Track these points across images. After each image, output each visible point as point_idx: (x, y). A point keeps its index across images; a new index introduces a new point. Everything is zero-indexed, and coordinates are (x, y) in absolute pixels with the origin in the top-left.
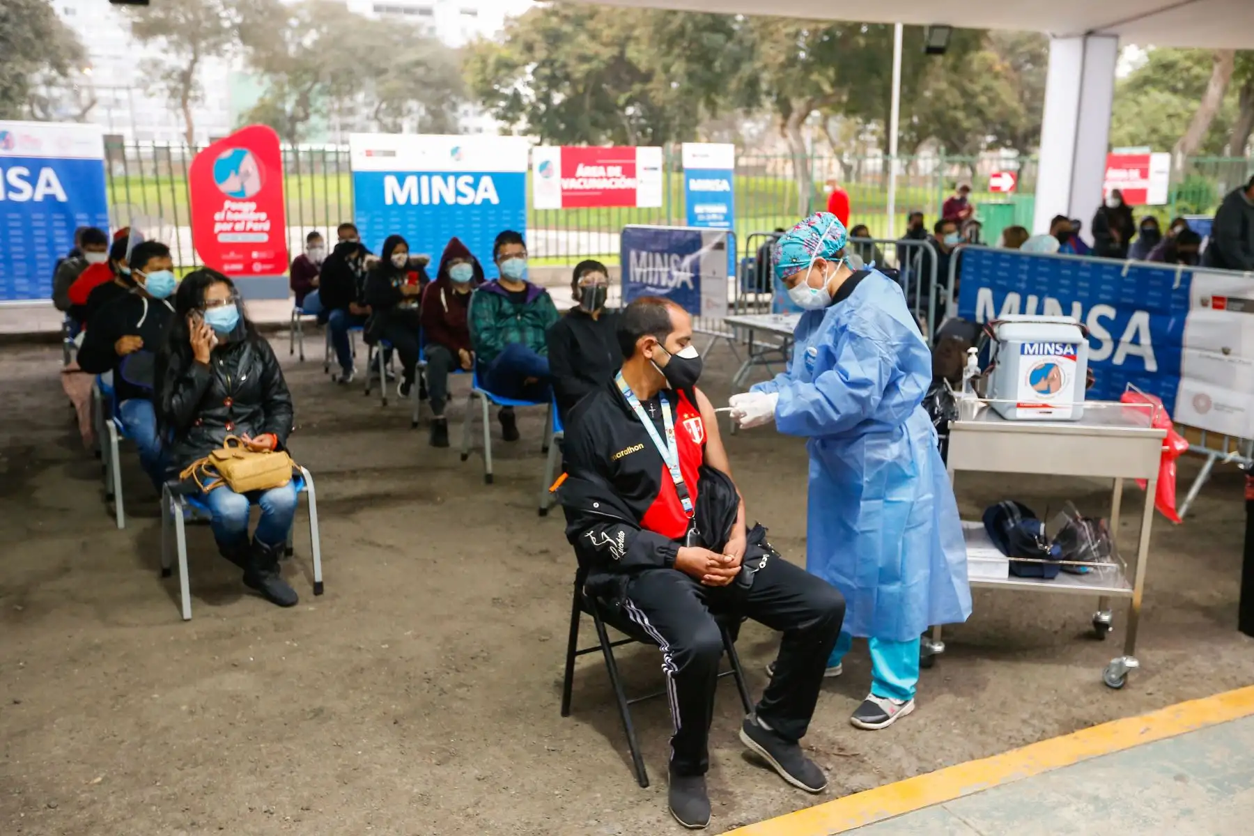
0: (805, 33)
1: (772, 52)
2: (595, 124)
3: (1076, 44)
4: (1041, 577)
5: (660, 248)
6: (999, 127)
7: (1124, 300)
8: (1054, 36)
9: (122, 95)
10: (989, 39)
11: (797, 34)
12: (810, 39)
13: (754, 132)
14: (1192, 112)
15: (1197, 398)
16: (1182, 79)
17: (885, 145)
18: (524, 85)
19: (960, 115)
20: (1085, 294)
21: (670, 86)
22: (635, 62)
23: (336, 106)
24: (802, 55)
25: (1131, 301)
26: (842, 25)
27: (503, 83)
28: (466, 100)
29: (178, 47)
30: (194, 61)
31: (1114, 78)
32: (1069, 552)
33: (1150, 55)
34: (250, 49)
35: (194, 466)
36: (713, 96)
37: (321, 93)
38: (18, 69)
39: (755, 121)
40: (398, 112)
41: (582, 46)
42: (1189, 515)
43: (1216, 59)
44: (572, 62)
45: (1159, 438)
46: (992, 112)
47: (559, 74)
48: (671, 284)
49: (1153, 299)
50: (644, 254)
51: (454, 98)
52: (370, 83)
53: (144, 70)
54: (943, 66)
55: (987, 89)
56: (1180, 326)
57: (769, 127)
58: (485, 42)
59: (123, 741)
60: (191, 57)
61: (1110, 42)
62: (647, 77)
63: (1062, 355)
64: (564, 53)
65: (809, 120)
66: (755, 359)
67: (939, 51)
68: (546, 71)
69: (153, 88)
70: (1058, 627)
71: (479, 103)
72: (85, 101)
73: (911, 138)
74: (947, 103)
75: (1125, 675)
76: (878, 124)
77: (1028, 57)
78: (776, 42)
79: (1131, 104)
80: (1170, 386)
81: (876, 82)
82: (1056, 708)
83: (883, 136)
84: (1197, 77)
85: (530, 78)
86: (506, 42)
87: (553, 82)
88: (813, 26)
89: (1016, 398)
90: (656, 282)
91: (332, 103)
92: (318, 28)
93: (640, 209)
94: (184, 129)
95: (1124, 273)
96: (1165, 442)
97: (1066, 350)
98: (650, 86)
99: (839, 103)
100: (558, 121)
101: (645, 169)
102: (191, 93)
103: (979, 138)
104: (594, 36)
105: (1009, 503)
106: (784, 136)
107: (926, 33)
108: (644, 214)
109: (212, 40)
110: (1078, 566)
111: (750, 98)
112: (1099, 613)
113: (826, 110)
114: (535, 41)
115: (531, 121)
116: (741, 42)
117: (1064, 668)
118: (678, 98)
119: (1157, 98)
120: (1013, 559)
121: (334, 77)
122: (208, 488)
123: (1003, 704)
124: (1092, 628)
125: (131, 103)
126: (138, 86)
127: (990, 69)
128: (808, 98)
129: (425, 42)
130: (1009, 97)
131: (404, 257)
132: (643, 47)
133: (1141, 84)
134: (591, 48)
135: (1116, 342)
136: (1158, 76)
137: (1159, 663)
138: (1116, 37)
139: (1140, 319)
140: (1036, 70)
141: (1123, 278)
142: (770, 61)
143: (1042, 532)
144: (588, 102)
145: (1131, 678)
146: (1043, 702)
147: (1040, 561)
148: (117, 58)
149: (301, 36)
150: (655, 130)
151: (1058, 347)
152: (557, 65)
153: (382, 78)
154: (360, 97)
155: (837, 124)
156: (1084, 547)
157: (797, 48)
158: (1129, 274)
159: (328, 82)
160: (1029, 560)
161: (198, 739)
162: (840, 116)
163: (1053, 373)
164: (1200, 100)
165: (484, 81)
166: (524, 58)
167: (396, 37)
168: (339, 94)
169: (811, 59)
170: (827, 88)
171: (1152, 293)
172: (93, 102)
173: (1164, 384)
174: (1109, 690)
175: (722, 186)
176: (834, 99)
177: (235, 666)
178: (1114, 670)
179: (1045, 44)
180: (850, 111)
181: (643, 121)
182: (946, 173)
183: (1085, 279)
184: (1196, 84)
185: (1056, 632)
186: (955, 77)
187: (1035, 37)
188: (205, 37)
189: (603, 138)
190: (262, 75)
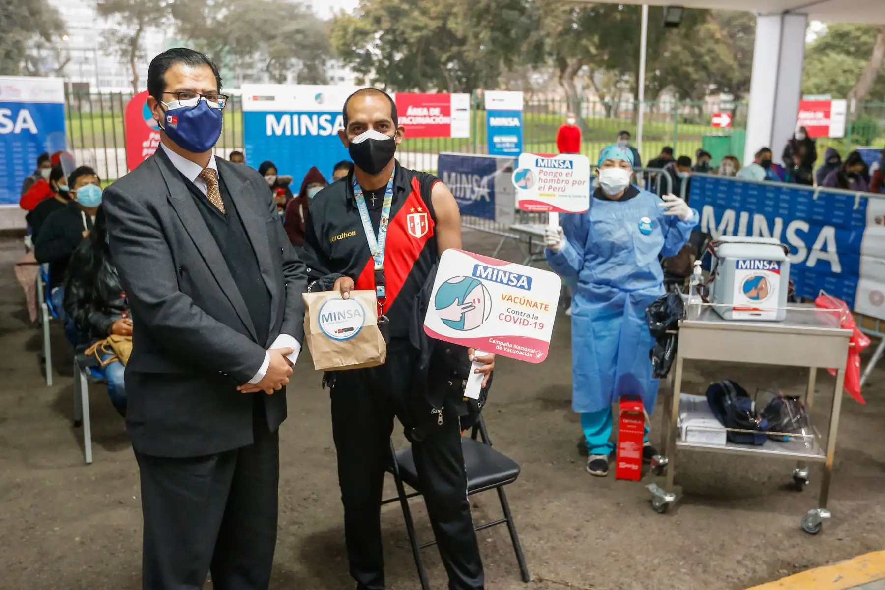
0: (577, 10)
1: (553, 24)
2: (425, 75)
3: (777, 20)
4: (752, 444)
5: (466, 170)
6: (719, 79)
7: (816, 217)
8: (760, 14)
9: (90, 54)
10: (712, 15)
11: (572, 11)
12: (582, 14)
13: (541, 81)
14: (861, 68)
15: (872, 294)
16: (853, 45)
17: (635, 91)
18: (373, 48)
19: (690, 69)
20: (785, 212)
21: (479, 47)
22: (453, 30)
23: (240, 62)
24: (575, 26)
25: (820, 218)
26: (604, 5)
27: (359, 46)
28: (332, 57)
29: (129, 20)
30: (140, 30)
31: (804, 43)
32: (774, 423)
33: (830, 28)
34: (179, 22)
35: (95, 346)
36: (510, 56)
37: (229, 52)
38: (18, 38)
39: (540, 73)
40: (284, 67)
41: (415, 19)
42: (867, 385)
43: (879, 31)
44: (408, 31)
45: (846, 337)
46: (714, 68)
47: (399, 39)
48: (473, 197)
49: (838, 217)
50: (453, 174)
51: (323, 57)
52: (263, 45)
53: (104, 37)
54: (679, 34)
55: (710, 51)
56: (859, 238)
57: (551, 78)
58: (346, 16)
59: (26, 569)
60: (138, 27)
61: (801, 19)
62: (462, 42)
63: (769, 270)
64: (403, 24)
65: (580, 73)
66: (534, 257)
67: (675, 25)
68: (390, 37)
69: (111, 49)
70: (765, 479)
71: (342, 59)
72: (63, 59)
73: (655, 86)
74: (681, 61)
75: (820, 524)
76: (630, 76)
77: (740, 28)
78: (556, 17)
79: (816, 63)
80: (852, 284)
81: (629, 46)
82: (765, 551)
83: (634, 85)
84: (865, 43)
85: (378, 42)
86: (362, 16)
87: (395, 45)
88: (582, 6)
89: (732, 304)
90: (462, 195)
91: (236, 59)
92: (228, 7)
93: (453, 139)
94: (132, 78)
95: (815, 196)
96: (851, 340)
97: (772, 266)
98: (464, 48)
99: (602, 61)
100: (398, 73)
101: (458, 110)
102: (137, 53)
103: (705, 86)
104: (424, 12)
105: (727, 382)
106: (562, 84)
107: (665, 12)
108: (457, 143)
109: (152, 16)
110: (782, 436)
111: (537, 57)
112: (798, 470)
113: (592, 65)
114: (382, 16)
115: (378, 72)
116: (530, 17)
117: (770, 515)
118: (484, 57)
119: (836, 58)
120: (729, 429)
121: (238, 41)
122: (105, 363)
123: (722, 546)
124: (792, 481)
125: (95, 60)
126: (100, 49)
127: (712, 36)
128: (579, 57)
129: (304, 16)
130: (726, 55)
131: (274, 177)
132: (459, 20)
133: (823, 48)
134: (423, 20)
135: (809, 250)
136: (837, 42)
137: (847, 512)
138: (806, 15)
139: (828, 233)
140: (746, 37)
141: (814, 201)
142: (551, 30)
143: (753, 408)
144: (420, 59)
145: (824, 525)
146: (754, 545)
147: (751, 431)
148: (87, 28)
149: (216, 13)
150: (468, 79)
151: (765, 263)
152: (398, 33)
153: (272, 42)
154: (257, 55)
155: (600, 76)
156: (786, 421)
157: (572, 21)
158: (819, 198)
159: (234, 45)
160: (743, 431)
161: (84, 567)
162: (602, 70)
163: (761, 284)
164: (867, 60)
165: (344, 44)
166: (374, 28)
167: (283, 13)
168: (242, 54)
169: (581, 29)
170: (593, 50)
171: (836, 213)
172: (68, 60)
173: (846, 283)
174: (807, 536)
175: (514, 122)
176: (597, 59)
177: (121, 503)
178: (810, 519)
179: (753, 18)
180: (610, 66)
181: (459, 73)
182: (679, 111)
183: (785, 201)
184: (864, 48)
185: (763, 483)
186: (687, 42)
187: (746, 14)
188: (148, 14)
189: (430, 85)
190: (188, 39)
